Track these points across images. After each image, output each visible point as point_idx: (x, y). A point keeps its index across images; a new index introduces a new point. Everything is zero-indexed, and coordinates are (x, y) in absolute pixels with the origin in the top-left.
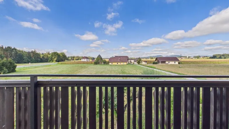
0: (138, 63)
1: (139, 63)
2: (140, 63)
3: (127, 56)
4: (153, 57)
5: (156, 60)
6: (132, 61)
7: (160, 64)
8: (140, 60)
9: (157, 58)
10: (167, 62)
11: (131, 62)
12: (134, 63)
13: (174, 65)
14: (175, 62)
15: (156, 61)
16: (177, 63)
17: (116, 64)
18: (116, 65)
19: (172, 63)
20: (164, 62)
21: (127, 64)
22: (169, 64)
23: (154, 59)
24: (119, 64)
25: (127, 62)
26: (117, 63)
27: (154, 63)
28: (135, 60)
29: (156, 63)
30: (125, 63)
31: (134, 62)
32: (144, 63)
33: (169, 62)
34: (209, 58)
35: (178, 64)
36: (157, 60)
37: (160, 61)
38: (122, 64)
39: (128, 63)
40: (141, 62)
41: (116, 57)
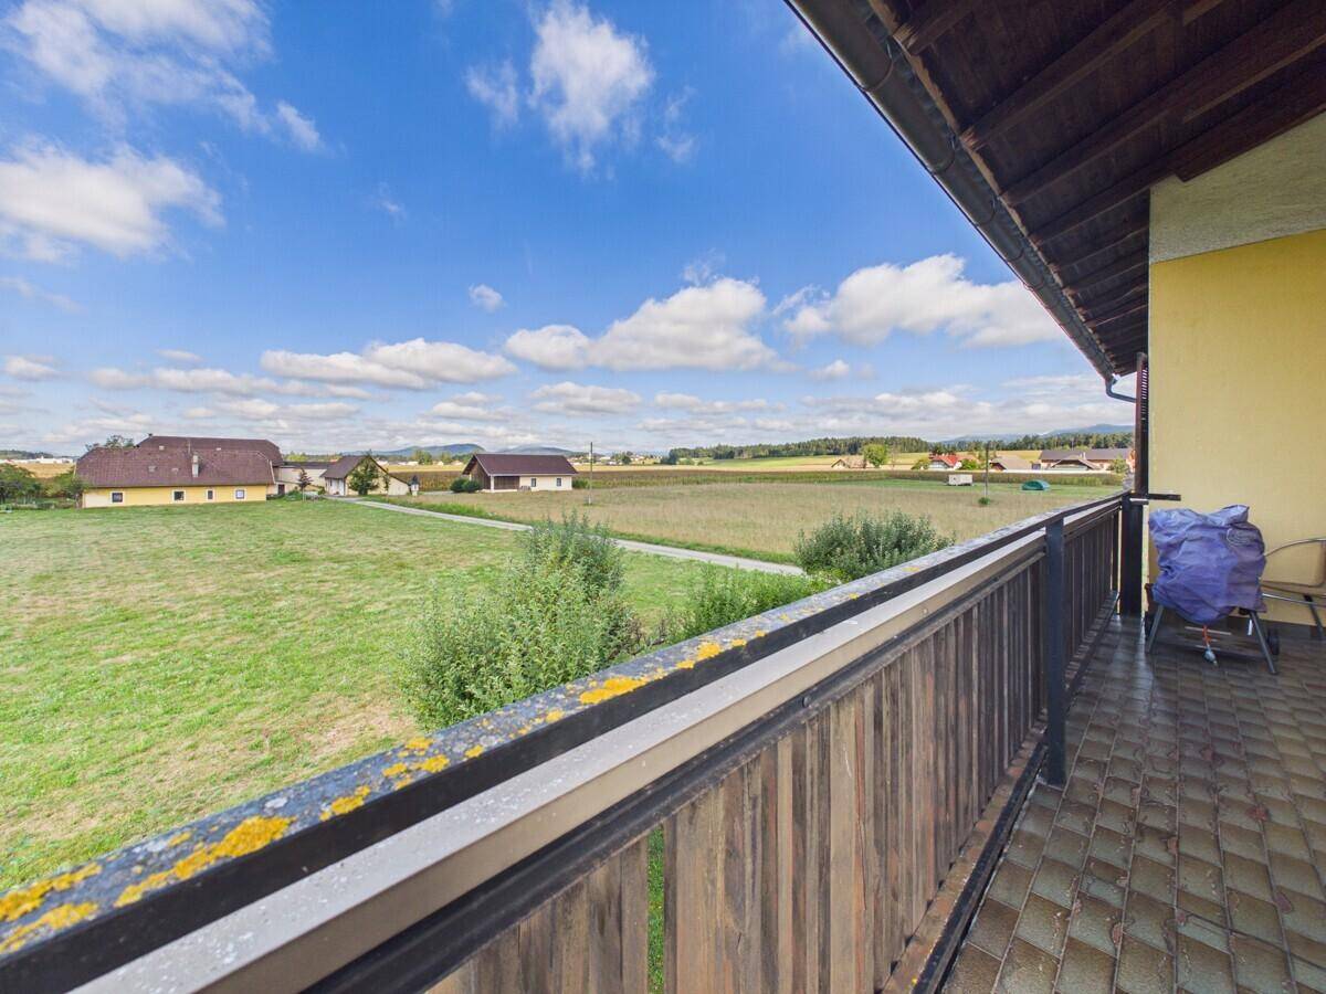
0: (354, 487)
1: (363, 487)
2: (375, 487)
3: (265, 443)
4: (435, 454)
5: (468, 470)
6: (315, 475)
7: (493, 490)
8: (373, 469)
9: (474, 459)
10: (525, 482)
11: (304, 483)
12: (323, 491)
13: (557, 492)
14: (559, 482)
15: (470, 477)
16: (567, 484)
17: (165, 497)
18: (167, 511)
19: (547, 484)
20: (511, 481)
21: (269, 498)
22: (533, 489)
23: (460, 466)
24: (195, 497)
25: (268, 485)
26: (210, 495)
27: (458, 488)
28: (335, 468)
29: (472, 488)
30: (257, 495)
31: (322, 482)
32: (397, 488)
33: (534, 482)
34: (659, 461)
35: (571, 488)
36: (475, 470)
37: (492, 476)
38: (224, 496)
39: (274, 491)
40: (375, 482)
41: (153, 441)
